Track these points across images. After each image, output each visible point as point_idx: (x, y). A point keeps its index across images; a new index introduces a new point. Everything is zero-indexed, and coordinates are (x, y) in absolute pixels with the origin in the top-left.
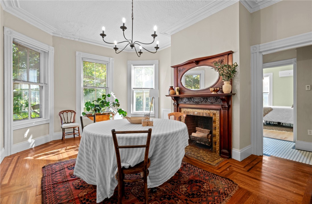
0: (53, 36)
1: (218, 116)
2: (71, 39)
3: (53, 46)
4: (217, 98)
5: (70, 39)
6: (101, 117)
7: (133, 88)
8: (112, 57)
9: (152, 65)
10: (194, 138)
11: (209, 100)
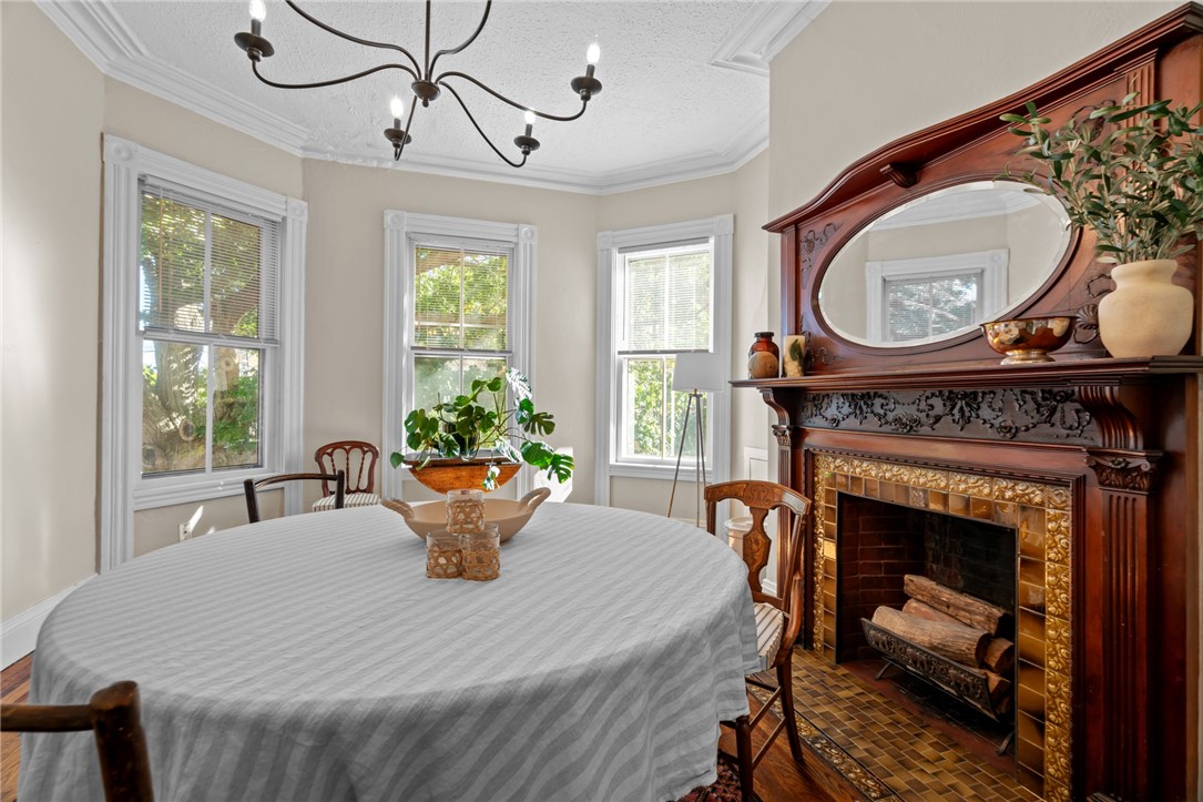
0: (304, 161)
1: (1058, 531)
2: (368, 164)
3: (303, 199)
4: (1049, 395)
5: (364, 164)
6: (464, 473)
7: (620, 353)
8: (528, 223)
9: (704, 239)
10: (889, 643)
11: (985, 412)
